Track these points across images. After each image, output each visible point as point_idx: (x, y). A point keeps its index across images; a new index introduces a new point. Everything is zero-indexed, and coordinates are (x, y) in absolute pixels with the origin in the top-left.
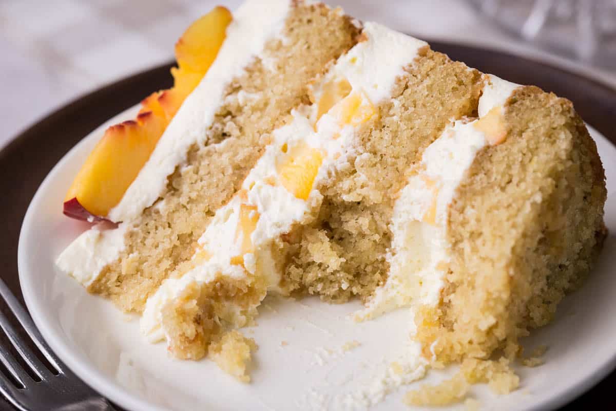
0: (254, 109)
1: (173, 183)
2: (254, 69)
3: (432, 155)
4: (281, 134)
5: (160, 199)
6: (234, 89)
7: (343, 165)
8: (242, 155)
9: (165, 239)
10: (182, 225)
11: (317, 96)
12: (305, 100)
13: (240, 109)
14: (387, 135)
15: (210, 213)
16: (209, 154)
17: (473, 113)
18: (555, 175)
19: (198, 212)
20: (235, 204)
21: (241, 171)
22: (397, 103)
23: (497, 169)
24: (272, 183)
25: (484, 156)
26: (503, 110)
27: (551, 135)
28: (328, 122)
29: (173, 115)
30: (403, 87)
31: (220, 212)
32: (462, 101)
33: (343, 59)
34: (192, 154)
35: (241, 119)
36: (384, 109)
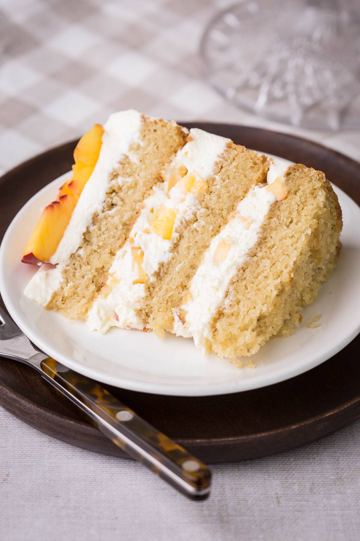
0: (129, 188)
1: (87, 238)
2: (125, 162)
3: (243, 206)
4: (149, 202)
5: (80, 248)
6: (115, 176)
7: (189, 217)
8: (126, 218)
9: (89, 272)
10: (96, 263)
11: (167, 176)
12: (160, 179)
13: (120, 188)
14: (214, 197)
15: (112, 254)
16: (106, 218)
17: (264, 181)
18: (317, 217)
19: (105, 255)
20: (127, 247)
21: (127, 226)
22: (217, 177)
23: (284, 215)
24: (147, 232)
25: (275, 206)
26: (283, 179)
27: (313, 193)
28: (176, 192)
29: (79, 195)
30: (220, 168)
31: (119, 253)
32: (258, 175)
33: (180, 153)
34: (95, 219)
35: (122, 194)
36: (210, 182)
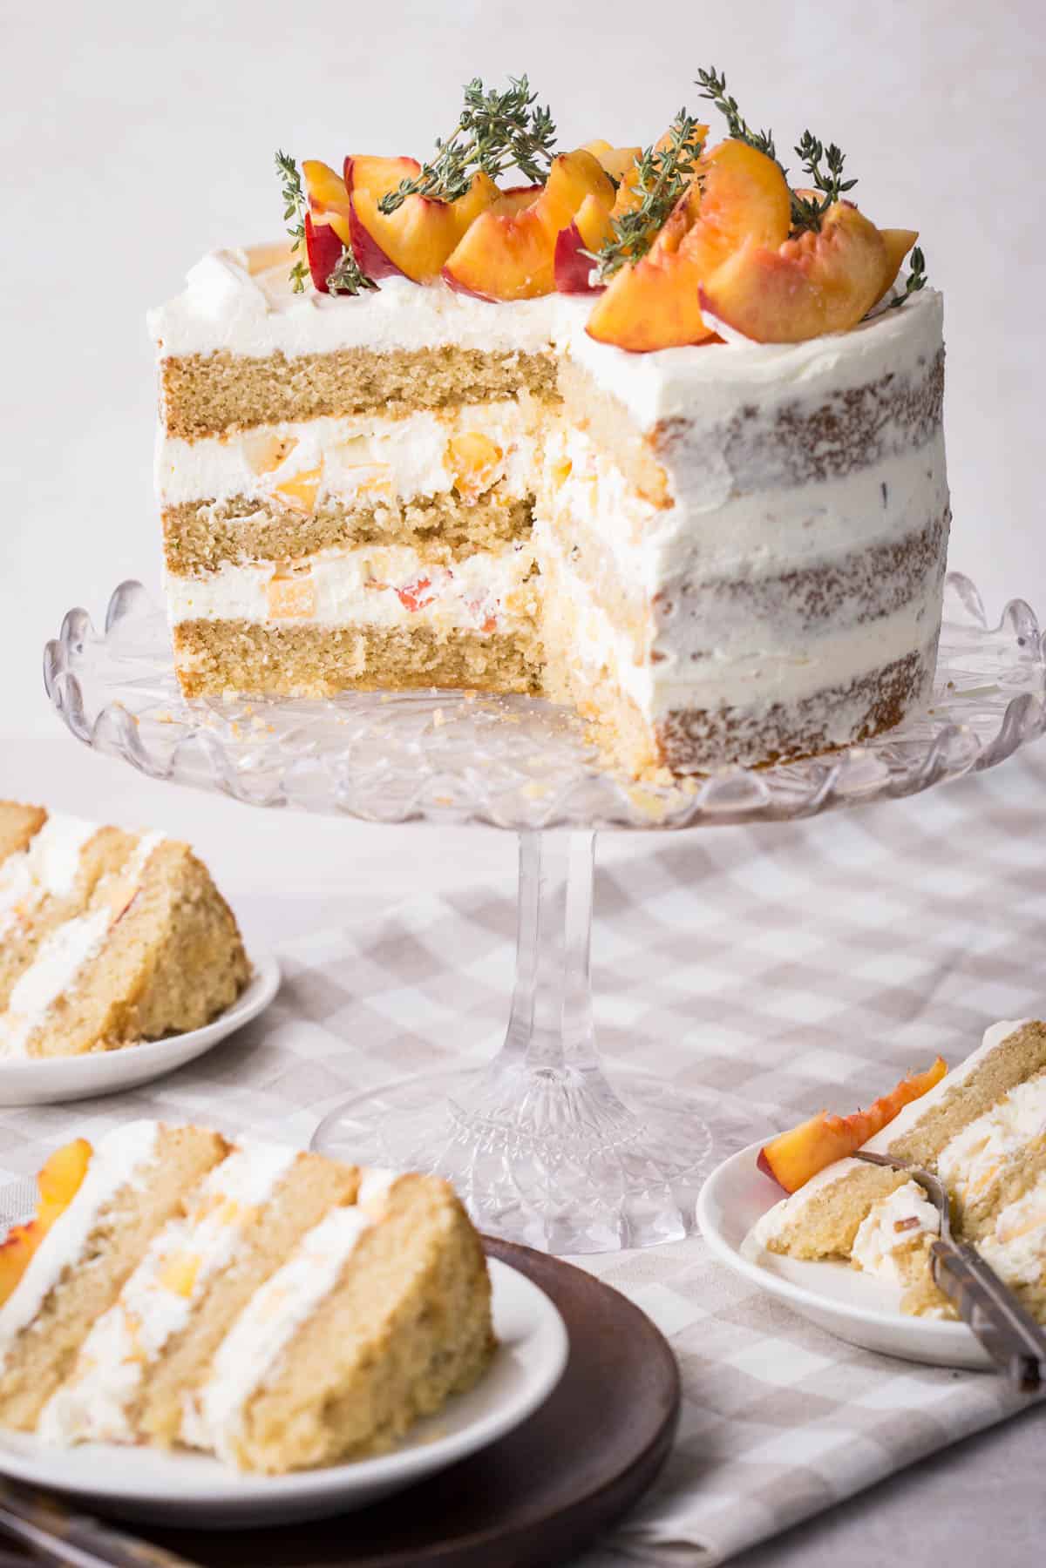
0: (127, 1228)
1: (48, 1303)
2: (124, 1194)
3: (315, 1240)
4: (159, 1244)
5: (35, 1319)
6: (103, 1211)
7: (224, 1261)
8: (117, 1269)
9: (46, 1356)
10: (62, 1339)
11: (192, 1208)
12: (181, 1213)
13: (111, 1230)
14: (267, 1230)
15: (90, 1325)
16: (83, 1274)
17: (353, 1200)
18: (439, 1249)
19: (77, 1327)
20: (116, 1314)
21: (118, 1284)
22: (275, 1202)
23: (378, 1245)
24: (152, 1288)
25: (366, 1237)
26: (384, 1195)
27: (433, 1212)
28: (205, 1228)
29: (40, 1242)
30: (281, 1187)
31: (101, 1322)
32: (343, 1192)
33: (217, 1173)
34: (66, 1275)
35: (114, 1238)
36: (262, 1211)
